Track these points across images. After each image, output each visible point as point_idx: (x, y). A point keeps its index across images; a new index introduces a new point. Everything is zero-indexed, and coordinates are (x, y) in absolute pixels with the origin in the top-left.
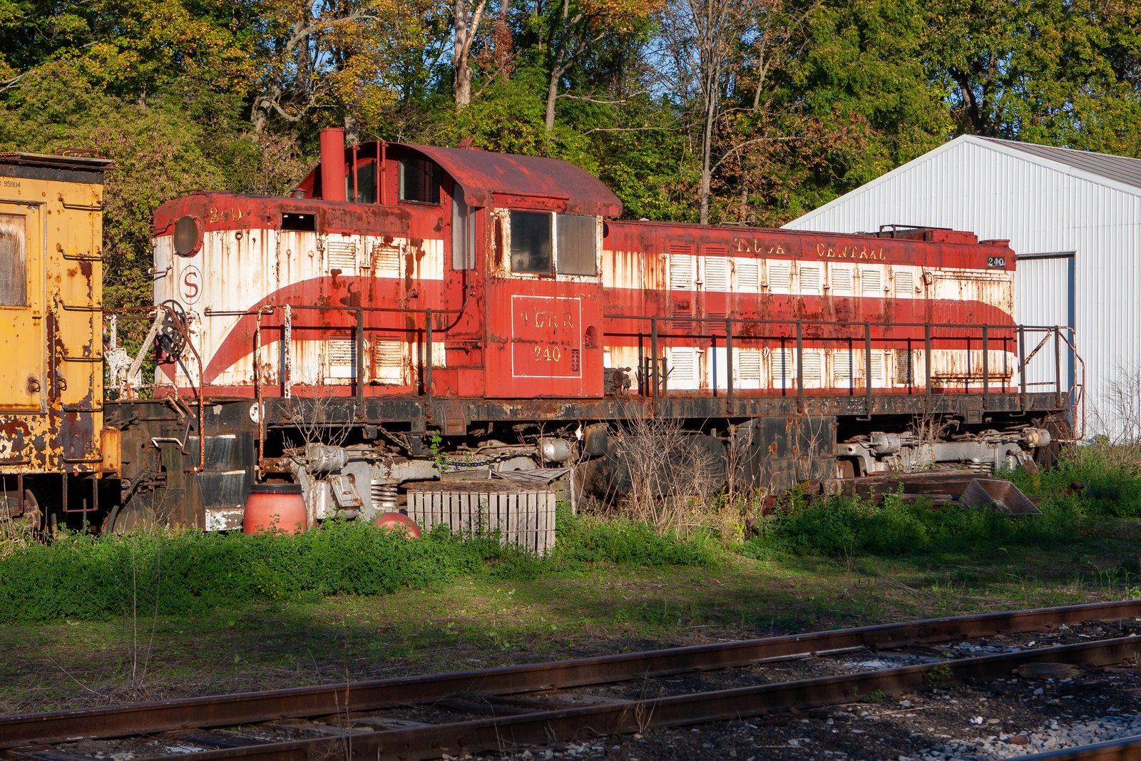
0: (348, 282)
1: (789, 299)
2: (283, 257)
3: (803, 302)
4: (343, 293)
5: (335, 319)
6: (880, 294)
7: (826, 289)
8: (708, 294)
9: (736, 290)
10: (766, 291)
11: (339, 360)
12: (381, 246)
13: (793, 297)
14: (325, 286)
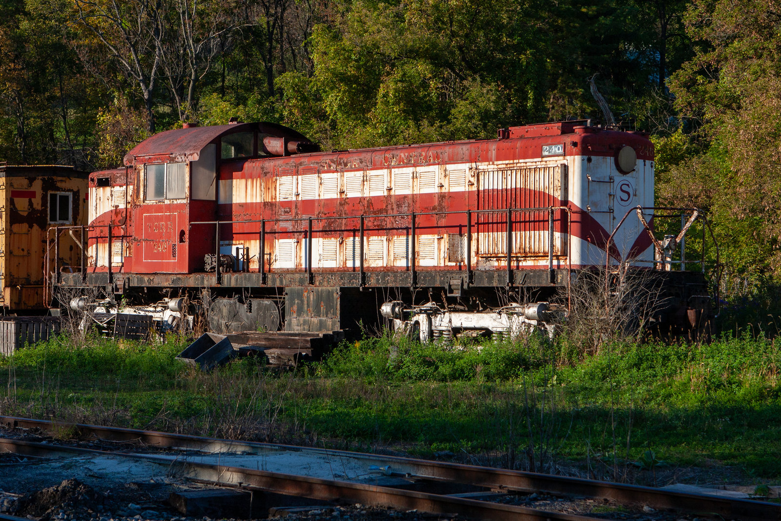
0: (121, 211)
1: (361, 200)
2: (98, 200)
3: (371, 202)
4: (119, 217)
5: (116, 232)
6: (435, 190)
7: (390, 189)
8: (303, 201)
9: (322, 197)
10: (344, 196)
11: (117, 254)
13: (364, 198)
14: (113, 214)
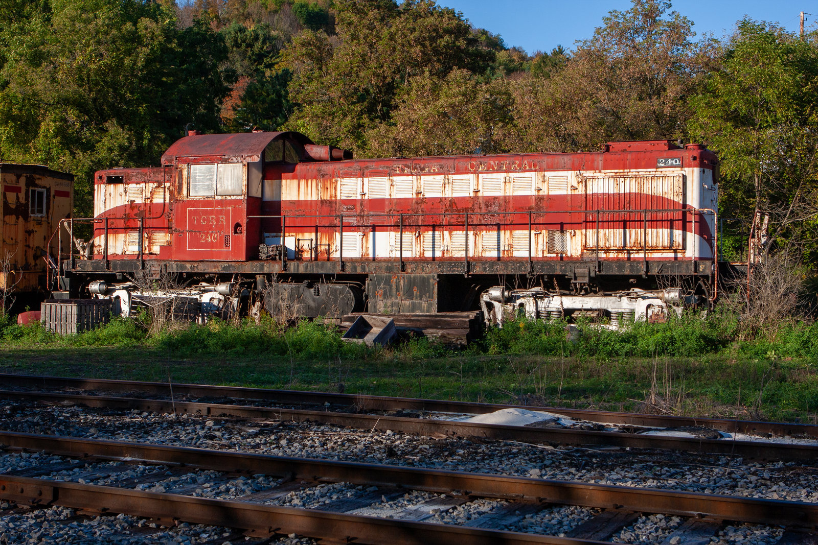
0: (139, 206)
1: (441, 200)
2: (108, 196)
3: (453, 202)
4: (136, 211)
5: (132, 224)
6: (533, 192)
7: (477, 192)
8: (370, 200)
9: (393, 196)
10: (420, 196)
11: (133, 243)
12: (156, 187)
13: (445, 199)
14: (128, 208)
